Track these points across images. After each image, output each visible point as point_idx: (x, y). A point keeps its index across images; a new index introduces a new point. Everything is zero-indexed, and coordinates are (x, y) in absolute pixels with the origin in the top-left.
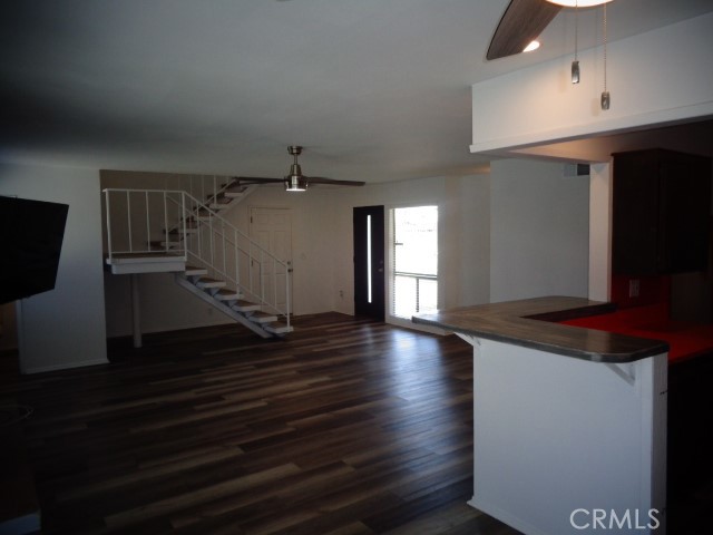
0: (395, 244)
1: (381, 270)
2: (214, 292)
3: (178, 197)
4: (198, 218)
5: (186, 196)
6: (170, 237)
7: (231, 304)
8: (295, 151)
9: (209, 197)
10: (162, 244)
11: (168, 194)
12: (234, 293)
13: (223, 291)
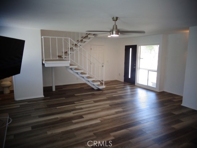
0: (140, 58)
1: (134, 67)
2: (79, 74)
3: (67, 40)
4: (74, 48)
5: (70, 39)
6: (65, 54)
7: (84, 78)
8: (115, 19)
9: (78, 41)
10: (62, 57)
11: (64, 39)
12: (86, 74)
13: (82, 73)
